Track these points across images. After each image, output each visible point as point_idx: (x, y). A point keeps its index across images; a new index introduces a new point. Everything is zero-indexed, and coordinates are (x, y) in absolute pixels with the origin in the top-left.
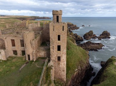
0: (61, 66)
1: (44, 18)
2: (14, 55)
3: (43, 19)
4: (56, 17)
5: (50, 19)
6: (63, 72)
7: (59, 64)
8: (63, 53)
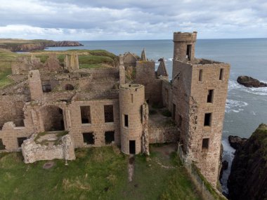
0: (208, 160)
1: (65, 44)
2: (85, 145)
3: (63, 46)
4: (186, 48)
5: (81, 45)
6: (211, 174)
7: (204, 156)
8: (215, 131)
